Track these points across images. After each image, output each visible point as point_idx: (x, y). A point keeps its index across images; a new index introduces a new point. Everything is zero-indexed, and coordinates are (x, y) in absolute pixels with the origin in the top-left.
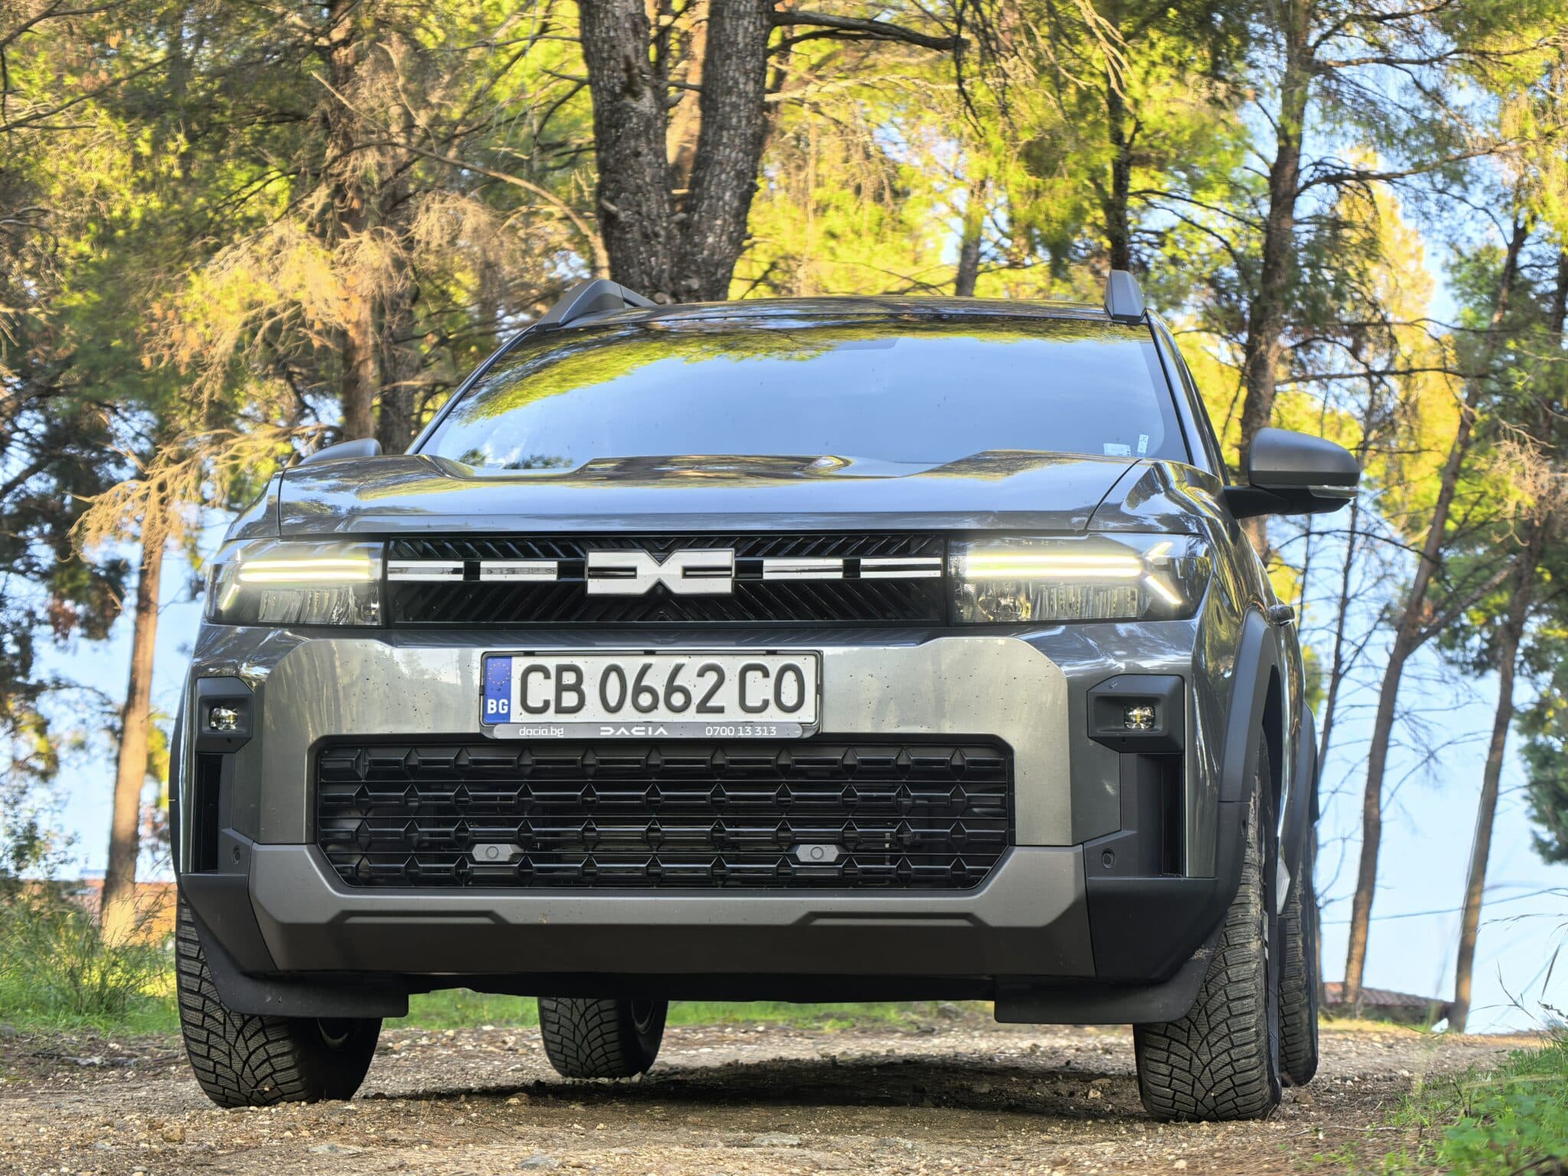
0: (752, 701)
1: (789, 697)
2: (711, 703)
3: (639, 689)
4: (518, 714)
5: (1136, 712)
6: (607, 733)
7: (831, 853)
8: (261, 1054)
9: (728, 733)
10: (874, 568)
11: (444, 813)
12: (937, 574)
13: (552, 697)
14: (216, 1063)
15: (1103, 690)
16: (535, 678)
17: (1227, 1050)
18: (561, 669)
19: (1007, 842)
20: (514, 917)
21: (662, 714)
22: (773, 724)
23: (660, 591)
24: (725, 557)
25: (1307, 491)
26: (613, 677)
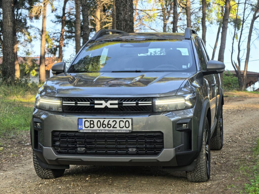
0: (121, 126)
1: (127, 126)
2: (115, 127)
3: (103, 124)
5: (184, 125)
6: (98, 131)
7: (135, 150)
9: (117, 132)
10: (141, 103)
11: (73, 143)
12: (151, 104)
13: (89, 126)
15: (178, 122)
16: (86, 122)
18: (90, 121)
19: (163, 148)
20: (84, 160)
21: (107, 128)
22: (125, 130)
23: (106, 107)
25: (216, 71)
26: (99, 122)
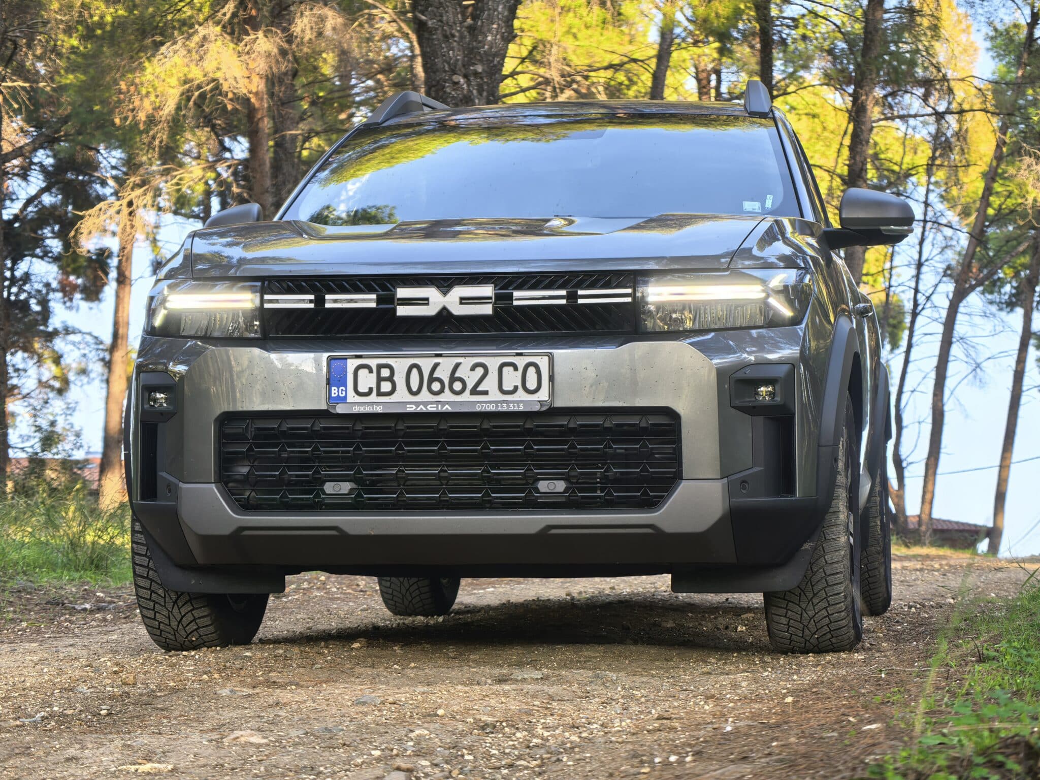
0: (506, 387)
1: (532, 384)
2: (480, 389)
3: (432, 379)
4: (352, 397)
5: (762, 389)
6: (411, 409)
7: (560, 486)
8: (189, 617)
9: (491, 408)
10: (588, 297)
11: (305, 462)
12: (629, 300)
13: (374, 386)
14: (160, 623)
15: (740, 375)
16: (363, 373)
17: (826, 608)
18: (380, 367)
19: (677, 477)
20: (352, 531)
21: (447, 396)
22: (521, 401)
23: (445, 313)
24: (487, 290)
25: (880, 230)
26: (415, 372)
